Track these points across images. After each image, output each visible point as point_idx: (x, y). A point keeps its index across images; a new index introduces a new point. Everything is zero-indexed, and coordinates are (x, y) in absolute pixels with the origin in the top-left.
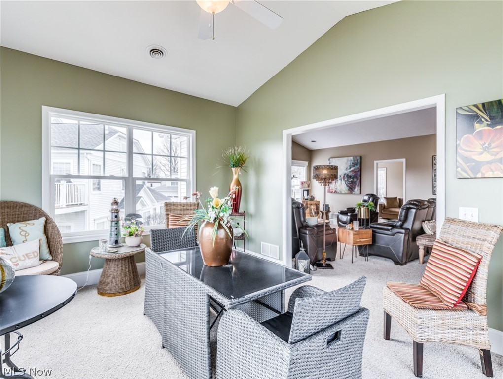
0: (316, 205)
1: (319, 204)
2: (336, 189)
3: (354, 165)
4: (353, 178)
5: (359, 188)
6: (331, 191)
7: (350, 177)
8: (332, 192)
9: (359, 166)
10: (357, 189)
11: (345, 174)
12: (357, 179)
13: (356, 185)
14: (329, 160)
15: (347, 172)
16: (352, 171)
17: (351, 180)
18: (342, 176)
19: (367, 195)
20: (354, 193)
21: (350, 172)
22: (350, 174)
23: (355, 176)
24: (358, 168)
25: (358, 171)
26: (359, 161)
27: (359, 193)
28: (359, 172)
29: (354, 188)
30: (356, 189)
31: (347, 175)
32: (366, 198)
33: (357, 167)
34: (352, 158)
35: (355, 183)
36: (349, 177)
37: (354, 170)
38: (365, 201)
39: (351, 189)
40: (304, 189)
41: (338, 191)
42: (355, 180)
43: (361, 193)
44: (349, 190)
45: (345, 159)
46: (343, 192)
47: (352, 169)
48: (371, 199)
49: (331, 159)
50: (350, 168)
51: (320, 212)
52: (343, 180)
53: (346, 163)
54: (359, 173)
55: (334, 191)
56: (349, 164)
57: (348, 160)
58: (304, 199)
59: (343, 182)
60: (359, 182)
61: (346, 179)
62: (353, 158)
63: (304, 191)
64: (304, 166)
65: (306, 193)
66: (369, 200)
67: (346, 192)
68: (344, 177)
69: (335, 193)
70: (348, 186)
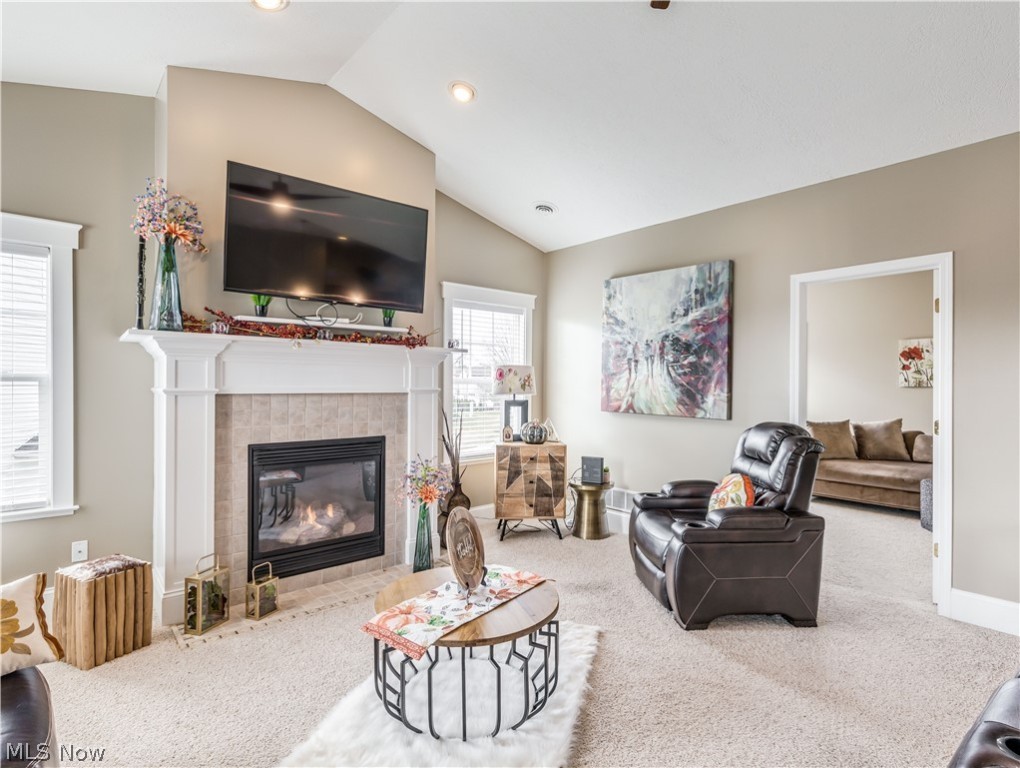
0: (552, 460)
1: (562, 459)
2: (633, 395)
3: (702, 296)
4: (698, 353)
5: (724, 395)
6: (615, 404)
7: (687, 348)
8: (617, 410)
9: (722, 300)
10: (714, 399)
11: (667, 336)
12: (716, 357)
13: (710, 379)
14: (608, 283)
15: (676, 328)
16: (696, 323)
17: (692, 359)
18: (656, 345)
19: (763, 427)
20: (701, 414)
21: (686, 326)
22: (688, 336)
23: (707, 345)
24: (719, 311)
25: (719, 322)
26: (724, 278)
27: (724, 415)
28: (725, 326)
29: (704, 393)
30: (710, 399)
31: (676, 341)
32: (760, 441)
33: (715, 305)
34: (693, 268)
35: (705, 371)
36: (682, 347)
37: (703, 317)
38: (751, 455)
39: (690, 398)
40: (510, 397)
41: (640, 404)
42: (706, 359)
43: (730, 417)
44: (680, 402)
45: (666, 277)
46: (659, 411)
47: (694, 315)
48: (782, 450)
49: (613, 281)
50: (686, 313)
51: (568, 491)
52: (657, 359)
53: (672, 293)
54: (723, 332)
55: (624, 406)
56: (683, 296)
57: (678, 281)
58: (508, 436)
59: (658, 368)
60: (725, 369)
61: (670, 358)
62: (700, 270)
63: (508, 404)
64: (520, 312)
65: (516, 412)
66: (775, 452)
67: (672, 408)
68: (662, 348)
69: (627, 411)
70: (677, 385)
